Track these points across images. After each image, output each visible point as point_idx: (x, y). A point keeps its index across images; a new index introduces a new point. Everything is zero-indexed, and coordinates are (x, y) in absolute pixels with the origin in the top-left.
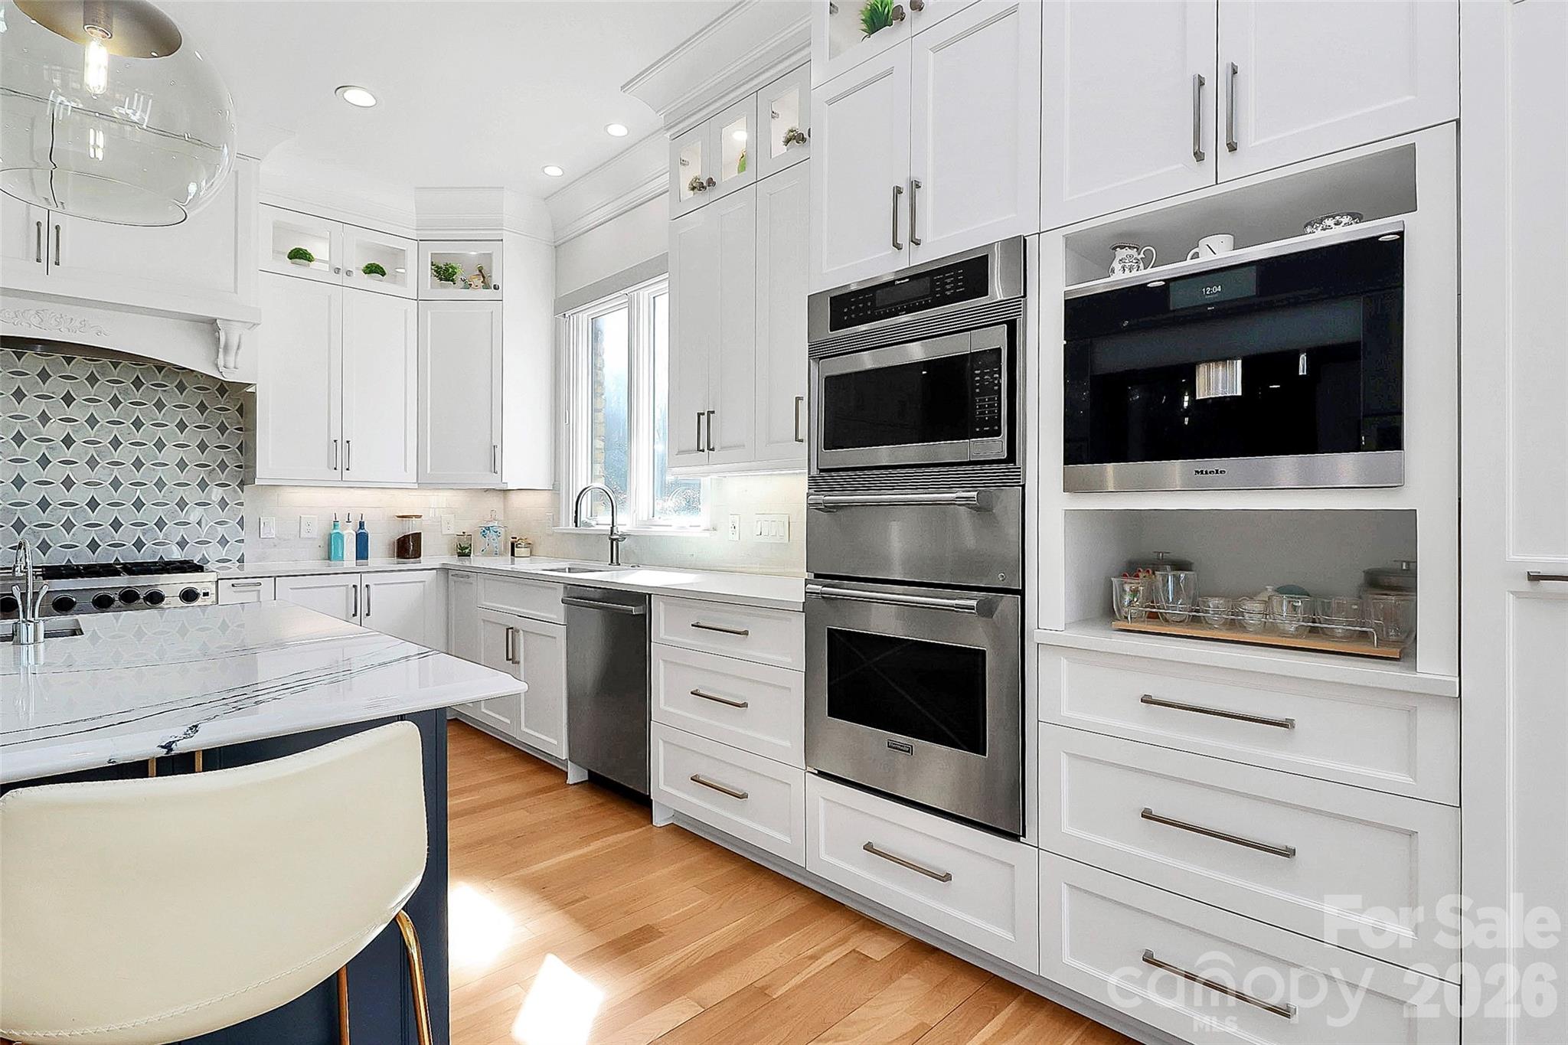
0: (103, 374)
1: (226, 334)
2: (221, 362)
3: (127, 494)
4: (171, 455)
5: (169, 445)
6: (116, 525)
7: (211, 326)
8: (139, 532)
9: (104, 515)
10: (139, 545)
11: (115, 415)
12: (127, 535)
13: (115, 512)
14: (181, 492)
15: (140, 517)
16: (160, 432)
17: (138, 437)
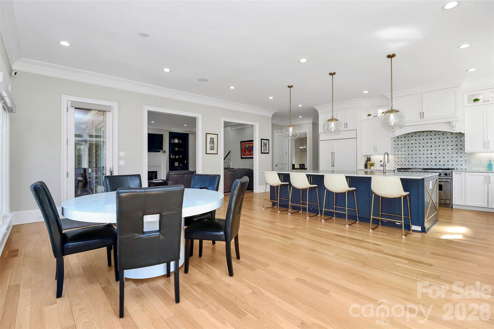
0: (437, 134)
1: (453, 124)
2: (453, 129)
3: (442, 155)
4: (450, 148)
5: (450, 145)
6: (440, 161)
7: (449, 123)
8: (444, 163)
9: (438, 159)
10: (444, 165)
11: (439, 141)
12: (442, 163)
13: (439, 159)
14: (452, 155)
15: (444, 160)
16: (448, 143)
17: (443, 144)
